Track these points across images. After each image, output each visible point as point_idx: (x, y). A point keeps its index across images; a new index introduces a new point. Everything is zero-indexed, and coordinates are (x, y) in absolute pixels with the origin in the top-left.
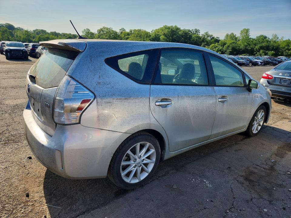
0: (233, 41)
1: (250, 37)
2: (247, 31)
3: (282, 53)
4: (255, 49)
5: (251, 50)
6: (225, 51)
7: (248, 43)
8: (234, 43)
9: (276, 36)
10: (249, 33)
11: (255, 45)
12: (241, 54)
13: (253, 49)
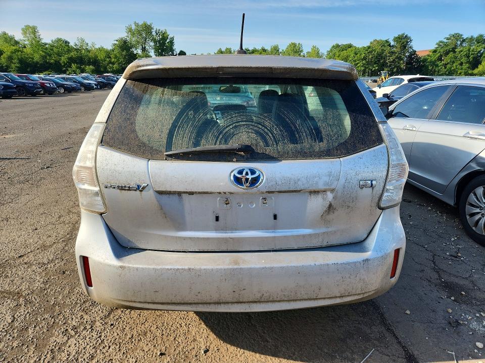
0: (14, 48)
1: (43, 41)
2: (34, 30)
3: (105, 68)
4: (61, 62)
5: (55, 64)
6: (6, 66)
7: (45, 53)
8: (19, 51)
9: (83, 40)
10: (39, 34)
11: (59, 55)
12: (40, 72)
13: (59, 62)
